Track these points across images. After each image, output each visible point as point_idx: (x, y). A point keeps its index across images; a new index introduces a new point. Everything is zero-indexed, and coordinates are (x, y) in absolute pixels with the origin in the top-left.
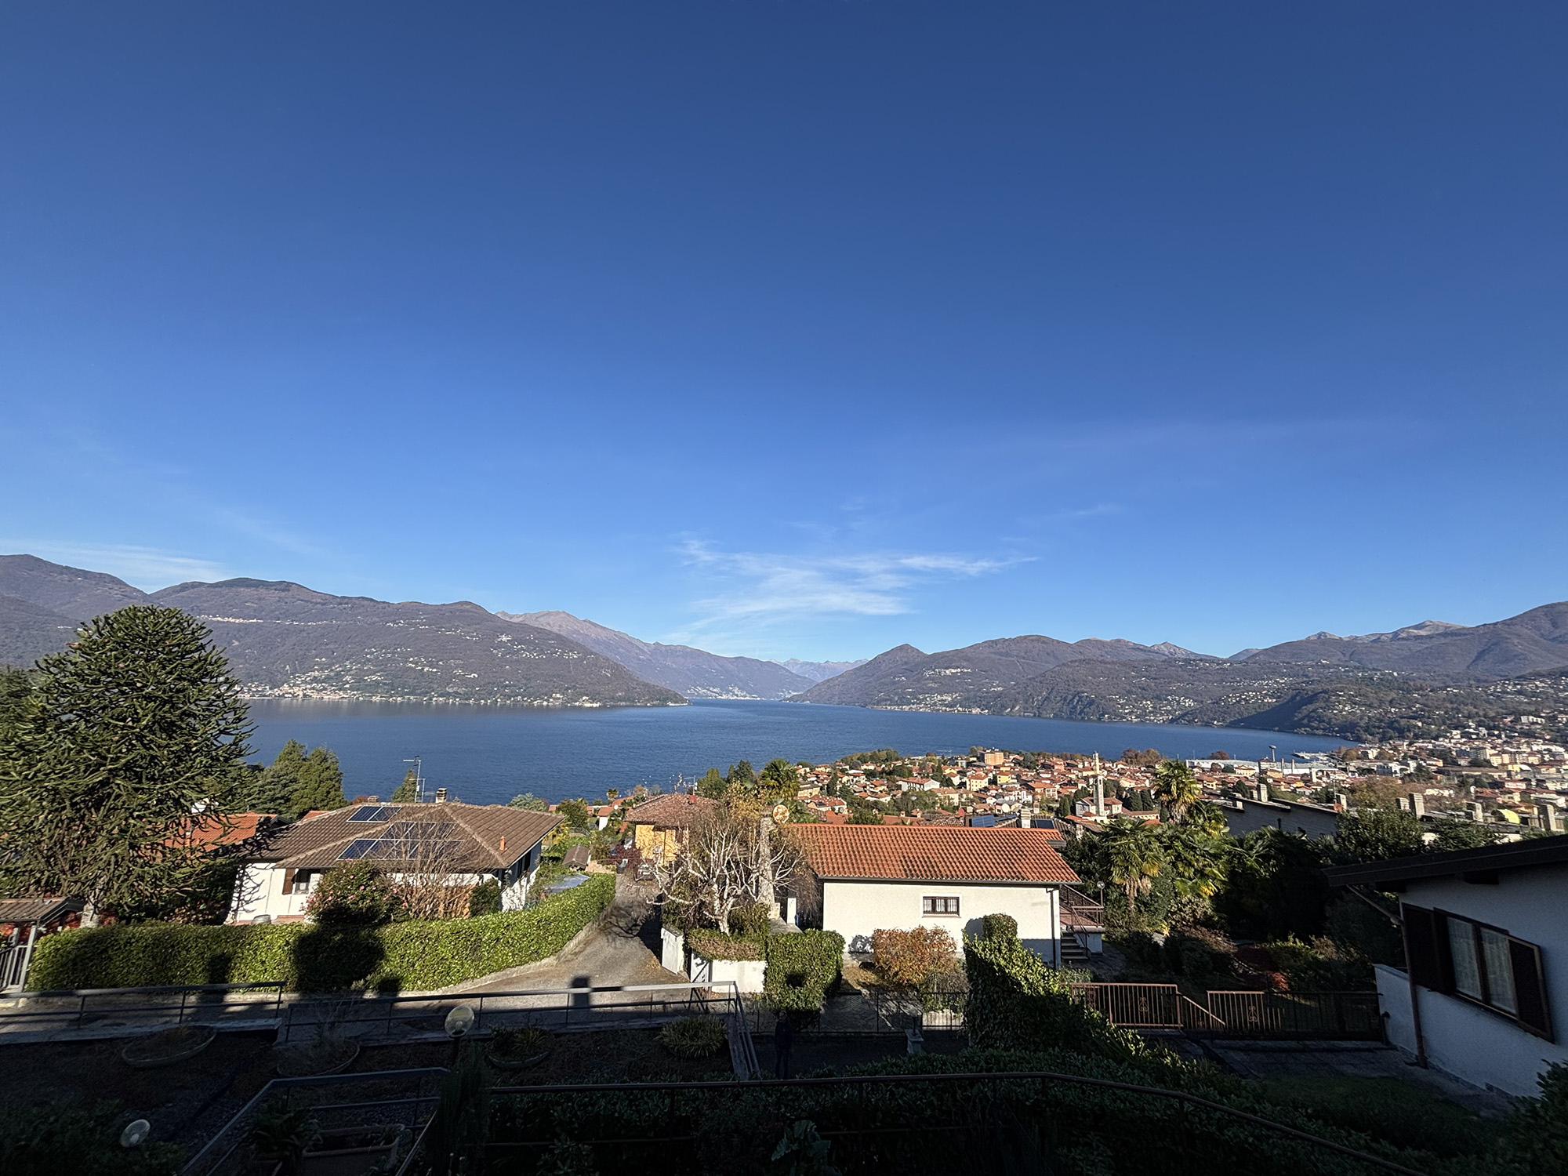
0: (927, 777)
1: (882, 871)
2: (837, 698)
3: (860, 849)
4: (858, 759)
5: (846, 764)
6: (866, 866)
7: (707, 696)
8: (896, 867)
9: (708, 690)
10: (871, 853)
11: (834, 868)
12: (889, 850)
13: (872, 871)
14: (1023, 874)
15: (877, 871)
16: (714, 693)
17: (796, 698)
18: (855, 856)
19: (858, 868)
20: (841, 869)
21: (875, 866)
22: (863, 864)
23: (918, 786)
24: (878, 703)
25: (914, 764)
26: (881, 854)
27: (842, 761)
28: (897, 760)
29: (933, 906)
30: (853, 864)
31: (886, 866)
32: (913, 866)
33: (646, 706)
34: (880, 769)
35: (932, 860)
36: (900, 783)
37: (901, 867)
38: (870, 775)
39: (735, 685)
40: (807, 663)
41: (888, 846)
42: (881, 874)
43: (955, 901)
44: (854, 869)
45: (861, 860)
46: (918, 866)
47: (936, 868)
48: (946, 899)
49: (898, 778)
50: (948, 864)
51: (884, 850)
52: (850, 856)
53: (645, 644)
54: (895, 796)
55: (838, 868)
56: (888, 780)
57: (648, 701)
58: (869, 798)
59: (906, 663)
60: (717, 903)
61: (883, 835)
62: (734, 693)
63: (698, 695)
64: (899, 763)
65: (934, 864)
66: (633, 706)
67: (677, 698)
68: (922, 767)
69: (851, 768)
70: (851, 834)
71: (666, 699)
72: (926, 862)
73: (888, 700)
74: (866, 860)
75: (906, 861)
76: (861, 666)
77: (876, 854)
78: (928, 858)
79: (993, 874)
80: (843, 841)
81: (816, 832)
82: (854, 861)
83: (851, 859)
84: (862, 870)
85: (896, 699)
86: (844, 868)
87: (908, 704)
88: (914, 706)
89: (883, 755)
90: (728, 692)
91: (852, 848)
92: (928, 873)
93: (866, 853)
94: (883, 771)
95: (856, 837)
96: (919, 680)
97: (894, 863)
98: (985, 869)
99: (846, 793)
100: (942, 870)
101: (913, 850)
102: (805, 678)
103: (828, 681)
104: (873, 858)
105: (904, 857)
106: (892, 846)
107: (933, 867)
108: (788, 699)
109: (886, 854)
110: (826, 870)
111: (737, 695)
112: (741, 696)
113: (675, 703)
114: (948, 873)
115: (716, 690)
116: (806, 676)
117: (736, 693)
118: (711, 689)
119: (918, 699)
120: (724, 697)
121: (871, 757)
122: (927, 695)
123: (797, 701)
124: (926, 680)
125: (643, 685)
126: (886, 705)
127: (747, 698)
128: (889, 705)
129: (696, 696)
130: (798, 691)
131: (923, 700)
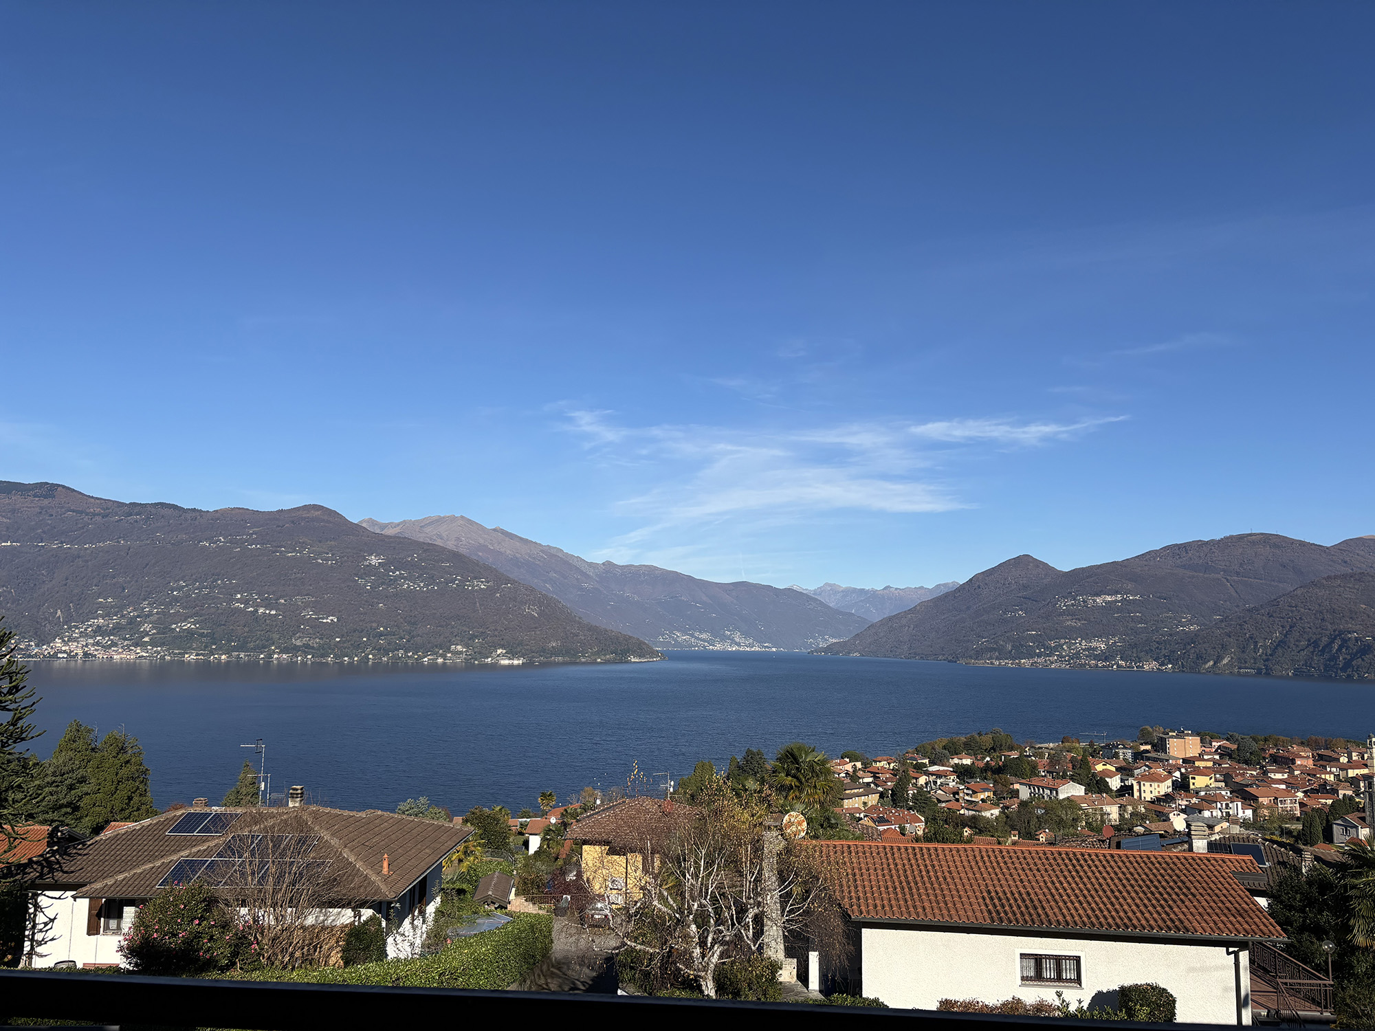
0: (1064, 777)
1: (953, 912)
2: (905, 647)
3: (918, 879)
4: (944, 748)
5: (924, 757)
6: (927, 904)
7: (691, 646)
8: (976, 907)
9: (692, 636)
10: (936, 886)
11: (876, 906)
12: (965, 881)
13: (936, 911)
14: (1186, 923)
15: (945, 912)
16: (703, 641)
17: (835, 649)
18: (910, 889)
19: (915, 907)
20: (887, 908)
21: (942, 905)
22: (922, 901)
23: (1048, 792)
24: (978, 654)
25: (1041, 756)
26: (952, 887)
27: (918, 751)
28: (1011, 749)
29: (1037, 969)
30: (906, 901)
31: (959, 905)
32: (1003, 906)
33: (595, 663)
34: (981, 764)
35: (1035, 898)
36: (1017, 786)
37: (983, 907)
38: (963, 773)
39: (737, 628)
41: (963, 875)
42: (950, 916)
43: (1073, 964)
44: (908, 908)
45: (919, 895)
46: (1010, 906)
47: (1040, 911)
48: (1058, 960)
49: (1013, 779)
50: (1061, 904)
51: (957, 880)
52: (903, 888)
53: (591, 565)
54: (1007, 808)
55: (883, 907)
56: (995, 782)
57: (598, 654)
58: (962, 812)
59: (1025, 587)
60: (697, 951)
61: (957, 858)
62: (733, 640)
63: (677, 644)
64: (1014, 755)
65: (1036, 903)
66: (575, 663)
67: (642, 650)
68: (1054, 760)
69: (932, 763)
70: (904, 856)
71: (626, 652)
72: (1024, 901)
73: (995, 649)
74: (928, 895)
75: (992, 899)
76: (946, 595)
77: (944, 886)
78: (1028, 894)
79: (1135, 921)
80: (892, 866)
81: (850, 853)
82: (908, 896)
83: (904, 894)
84: (920, 910)
85: (1009, 647)
86: (891, 906)
87: (1030, 657)
88: (1041, 660)
89: (987, 740)
90: (724, 638)
91: (906, 877)
92: (1027, 917)
93: (928, 885)
94: (987, 767)
95: (913, 862)
96: (1047, 617)
97: (973, 900)
98: (1122, 914)
99: (923, 802)
100: (1050, 913)
101: (1003, 882)
102: (850, 614)
103: (890, 619)
104: (938, 892)
105: (989, 892)
106: (970, 875)
107: (1035, 908)
109: (960, 887)
110: (863, 908)
111: (738, 644)
112: (740, 644)
113: (640, 657)
114: (1060, 918)
115: (704, 636)
116: (853, 611)
117: (737, 640)
118: (697, 634)
119: (1046, 648)
120: (718, 647)
121: (965, 744)
122: (1063, 641)
123: (837, 653)
124: (1061, 614)
125: (589, 630)
126: (991, 658)
127: (756, 649)
128: (997, 659)
129: (674, 646)
130: (840, 637)
131: (1056, 648)
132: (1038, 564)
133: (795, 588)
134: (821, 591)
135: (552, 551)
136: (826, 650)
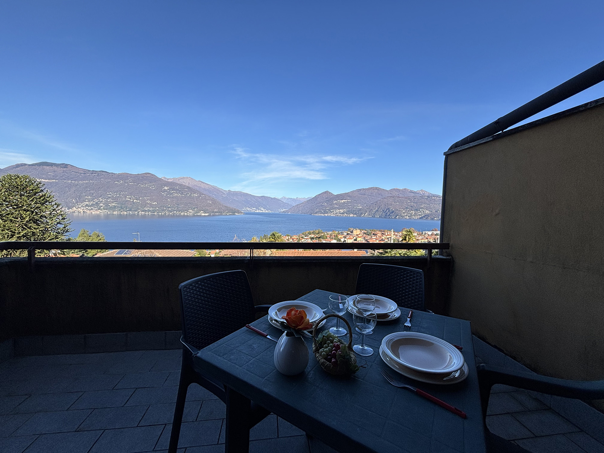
0: (332, 239)
2: (301, 211)
4: (308, 233)
5: (304, 235)
7: (251, 211)
16: (253, 210)
17: (285, 212)
24: (316, 213)
25: (328, 235)
27: (302, 234)
28: (322, 233)
33: (227, 215)
34: (316, 237)
36: (322, 241)
38: (312, 239)
39: (262, 207)
40: (290, 198)
49: (322, 239)
53: (225, 191)
56: (318, 240)
57: (227, 213)
59: (327, 198)
62: (261, 210)
64: (323, 234)
66: (222, 215)
67: (239, 212)
68: (331, 235)
69: (305, 236)
71: (234, 212)
73: (320, 212)
76: (310, 200)
85: (323, 211)
87: (327, 213)
88: (329, 214)
89: (317, 231)
90: (259, 209)
96: (331, 205)
102: (289, 204)
103: (297, 205)
108: (282, 212)
111: (262, 211)
112: (264, 211)
113: (238, 213)
115: (254, 209)
116: (289, 203)
117: (262, 210)
118: (252, 208)
119: (331, 211)
120: (257, 211)
121: (312, 232)
122: (334, 210)
123: (286, 213)
124: (334, 204)
125: (225, 207)
126: (319, 214)
127: (266, 212)
128: (320, 214)
129: (247, 211)
130: (286, 209)
131: (332, 212)
132: (330, 193)
133: (276, 198)
134: (282, 198)
135: (215, 187)
136: (283, 212)
